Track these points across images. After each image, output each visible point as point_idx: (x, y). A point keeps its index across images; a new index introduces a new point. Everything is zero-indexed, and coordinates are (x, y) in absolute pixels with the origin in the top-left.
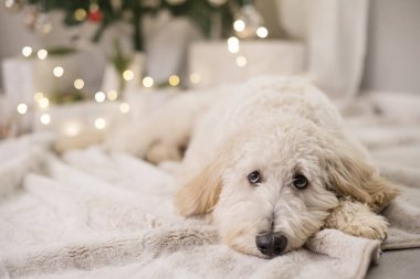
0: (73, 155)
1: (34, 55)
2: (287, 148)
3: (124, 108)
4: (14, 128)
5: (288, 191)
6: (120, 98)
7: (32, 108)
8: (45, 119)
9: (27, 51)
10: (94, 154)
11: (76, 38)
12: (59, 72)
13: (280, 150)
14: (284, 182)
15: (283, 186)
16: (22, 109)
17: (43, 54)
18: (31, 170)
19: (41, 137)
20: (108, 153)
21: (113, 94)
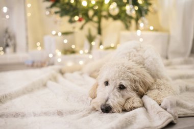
0: (68, 75)
1: (57, 34)
2: (117, 75)
3: (91, 57)
4: (47, 63)
5: (116, 90)
6: (90, 53)
7: (54, 55)
8: (59, 60)
9: (54, 33)
10: (76, 74)
11: (74, 28)
12: (66, 41)
13: (115, 75)
14: (115, 86)
15: (114, 88)
16: (51, 56)
17: (60, 34)
18: (50, 79)
19: (56, 67)
20: (81, 74)
21: (87, 51)
